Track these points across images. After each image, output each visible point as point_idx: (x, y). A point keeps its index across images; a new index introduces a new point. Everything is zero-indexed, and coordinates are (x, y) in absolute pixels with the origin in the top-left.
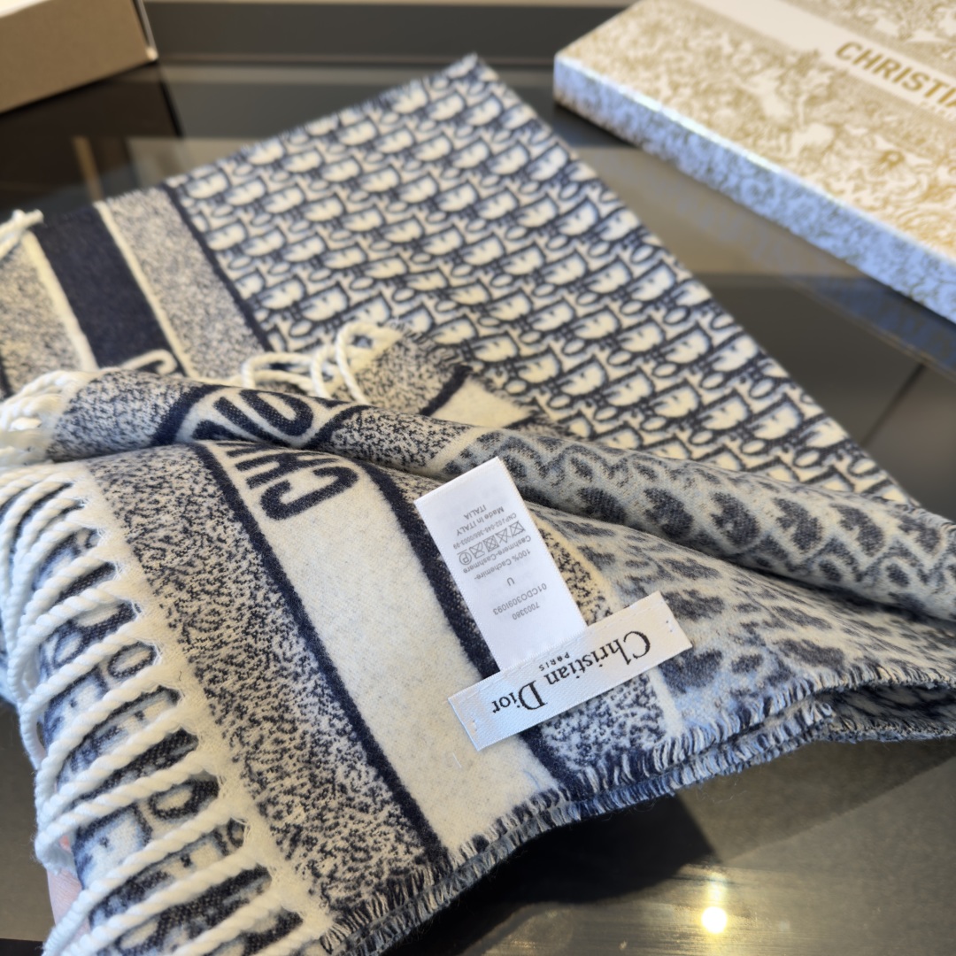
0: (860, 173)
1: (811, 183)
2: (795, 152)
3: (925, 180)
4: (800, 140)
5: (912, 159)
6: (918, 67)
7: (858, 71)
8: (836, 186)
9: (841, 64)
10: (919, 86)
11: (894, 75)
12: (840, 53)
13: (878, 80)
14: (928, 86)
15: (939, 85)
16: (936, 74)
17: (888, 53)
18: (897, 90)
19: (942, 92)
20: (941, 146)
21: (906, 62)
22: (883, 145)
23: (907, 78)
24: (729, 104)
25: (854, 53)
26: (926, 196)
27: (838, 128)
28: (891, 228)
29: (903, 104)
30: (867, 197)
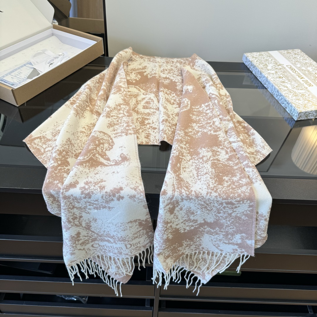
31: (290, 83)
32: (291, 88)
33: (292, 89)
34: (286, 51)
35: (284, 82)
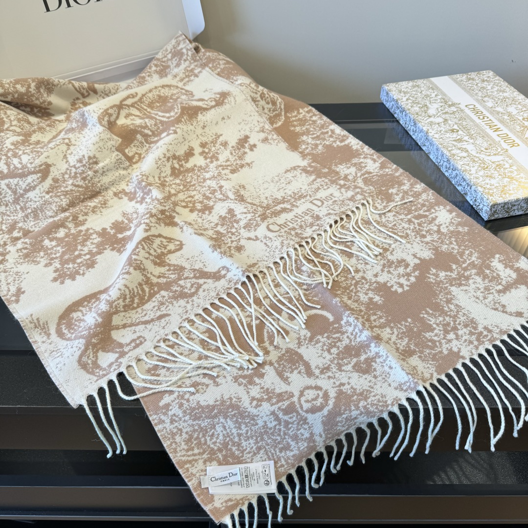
31: (472, 141)
32: (474, 153)
33: (477, 155)
34: (465, 76)
35: (460, 140)
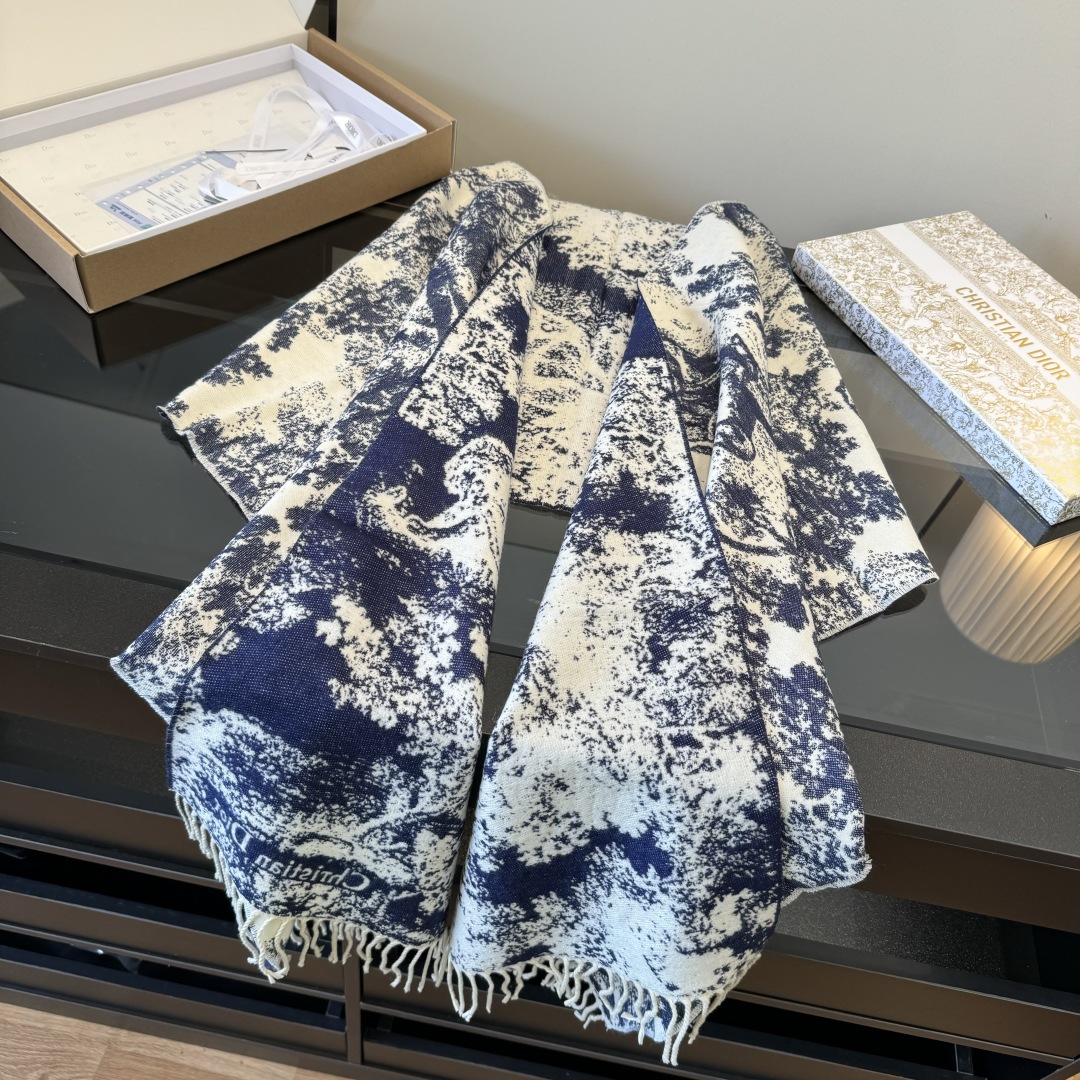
0: (936, 347)
1: (908, 344)
2: (906, 328)
3: (970, 361)
4: (911, 322)
5: (968, 350)
6: (999, 310)
7: (964, 302)
8: (919, 348)
9: (955, 296)
10: (995, 319)
11: (983, 310)
12: (957, 290)
13: (973, 310)
14: (999, 321)
15: (1006, 322)
16: (1006, 316)
17: (985, 299)
18: (981, 318)
19: (1006, 326)
20: (989, 350)
21: (993, 305)
22: (956, 338)
23: (990, 314)
24: (882, 295)
25: (966, 293)
26: (966, 368)
27: (936, 324)
28: (938, 375)
29: (980, 324)
30: (933, 358)
